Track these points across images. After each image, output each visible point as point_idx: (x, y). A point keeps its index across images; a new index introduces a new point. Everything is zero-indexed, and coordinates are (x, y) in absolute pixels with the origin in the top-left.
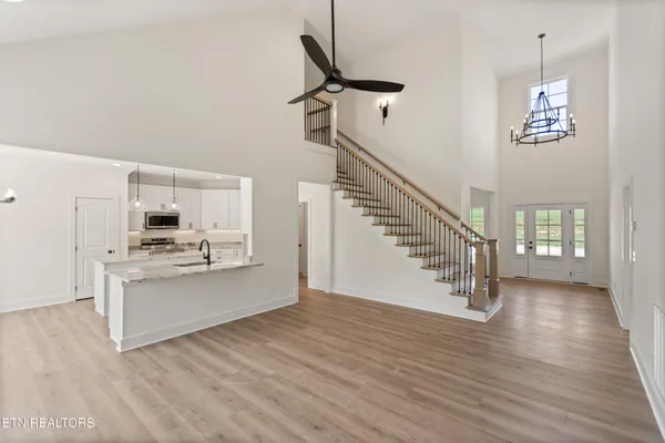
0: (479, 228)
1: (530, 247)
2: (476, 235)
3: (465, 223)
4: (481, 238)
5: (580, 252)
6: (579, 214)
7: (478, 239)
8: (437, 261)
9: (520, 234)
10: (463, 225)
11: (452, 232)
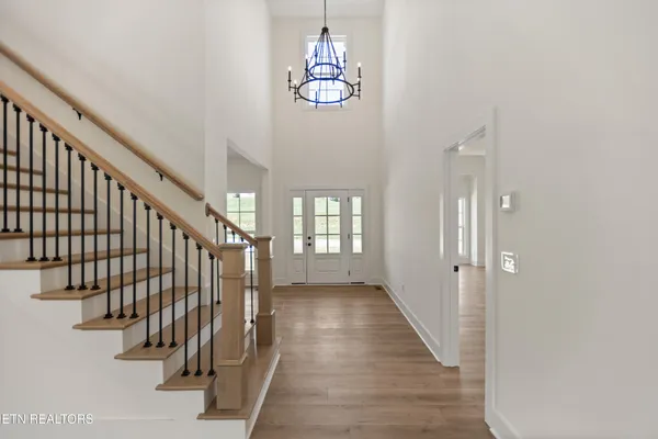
0: (248, 224)
1: (309, 243)
2: (236, 230)
3: (214, 207)
4: (244, 235)
5: (357, 246)
6: (357, 202)
7: (237, 240)
8: (128, 300)
9: (298, 228)
10: (209, 211)
11: (166, 223)
